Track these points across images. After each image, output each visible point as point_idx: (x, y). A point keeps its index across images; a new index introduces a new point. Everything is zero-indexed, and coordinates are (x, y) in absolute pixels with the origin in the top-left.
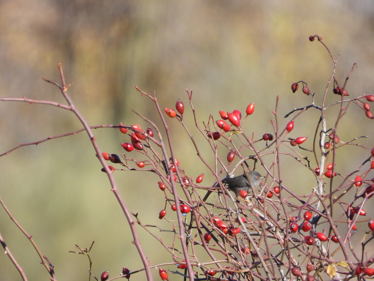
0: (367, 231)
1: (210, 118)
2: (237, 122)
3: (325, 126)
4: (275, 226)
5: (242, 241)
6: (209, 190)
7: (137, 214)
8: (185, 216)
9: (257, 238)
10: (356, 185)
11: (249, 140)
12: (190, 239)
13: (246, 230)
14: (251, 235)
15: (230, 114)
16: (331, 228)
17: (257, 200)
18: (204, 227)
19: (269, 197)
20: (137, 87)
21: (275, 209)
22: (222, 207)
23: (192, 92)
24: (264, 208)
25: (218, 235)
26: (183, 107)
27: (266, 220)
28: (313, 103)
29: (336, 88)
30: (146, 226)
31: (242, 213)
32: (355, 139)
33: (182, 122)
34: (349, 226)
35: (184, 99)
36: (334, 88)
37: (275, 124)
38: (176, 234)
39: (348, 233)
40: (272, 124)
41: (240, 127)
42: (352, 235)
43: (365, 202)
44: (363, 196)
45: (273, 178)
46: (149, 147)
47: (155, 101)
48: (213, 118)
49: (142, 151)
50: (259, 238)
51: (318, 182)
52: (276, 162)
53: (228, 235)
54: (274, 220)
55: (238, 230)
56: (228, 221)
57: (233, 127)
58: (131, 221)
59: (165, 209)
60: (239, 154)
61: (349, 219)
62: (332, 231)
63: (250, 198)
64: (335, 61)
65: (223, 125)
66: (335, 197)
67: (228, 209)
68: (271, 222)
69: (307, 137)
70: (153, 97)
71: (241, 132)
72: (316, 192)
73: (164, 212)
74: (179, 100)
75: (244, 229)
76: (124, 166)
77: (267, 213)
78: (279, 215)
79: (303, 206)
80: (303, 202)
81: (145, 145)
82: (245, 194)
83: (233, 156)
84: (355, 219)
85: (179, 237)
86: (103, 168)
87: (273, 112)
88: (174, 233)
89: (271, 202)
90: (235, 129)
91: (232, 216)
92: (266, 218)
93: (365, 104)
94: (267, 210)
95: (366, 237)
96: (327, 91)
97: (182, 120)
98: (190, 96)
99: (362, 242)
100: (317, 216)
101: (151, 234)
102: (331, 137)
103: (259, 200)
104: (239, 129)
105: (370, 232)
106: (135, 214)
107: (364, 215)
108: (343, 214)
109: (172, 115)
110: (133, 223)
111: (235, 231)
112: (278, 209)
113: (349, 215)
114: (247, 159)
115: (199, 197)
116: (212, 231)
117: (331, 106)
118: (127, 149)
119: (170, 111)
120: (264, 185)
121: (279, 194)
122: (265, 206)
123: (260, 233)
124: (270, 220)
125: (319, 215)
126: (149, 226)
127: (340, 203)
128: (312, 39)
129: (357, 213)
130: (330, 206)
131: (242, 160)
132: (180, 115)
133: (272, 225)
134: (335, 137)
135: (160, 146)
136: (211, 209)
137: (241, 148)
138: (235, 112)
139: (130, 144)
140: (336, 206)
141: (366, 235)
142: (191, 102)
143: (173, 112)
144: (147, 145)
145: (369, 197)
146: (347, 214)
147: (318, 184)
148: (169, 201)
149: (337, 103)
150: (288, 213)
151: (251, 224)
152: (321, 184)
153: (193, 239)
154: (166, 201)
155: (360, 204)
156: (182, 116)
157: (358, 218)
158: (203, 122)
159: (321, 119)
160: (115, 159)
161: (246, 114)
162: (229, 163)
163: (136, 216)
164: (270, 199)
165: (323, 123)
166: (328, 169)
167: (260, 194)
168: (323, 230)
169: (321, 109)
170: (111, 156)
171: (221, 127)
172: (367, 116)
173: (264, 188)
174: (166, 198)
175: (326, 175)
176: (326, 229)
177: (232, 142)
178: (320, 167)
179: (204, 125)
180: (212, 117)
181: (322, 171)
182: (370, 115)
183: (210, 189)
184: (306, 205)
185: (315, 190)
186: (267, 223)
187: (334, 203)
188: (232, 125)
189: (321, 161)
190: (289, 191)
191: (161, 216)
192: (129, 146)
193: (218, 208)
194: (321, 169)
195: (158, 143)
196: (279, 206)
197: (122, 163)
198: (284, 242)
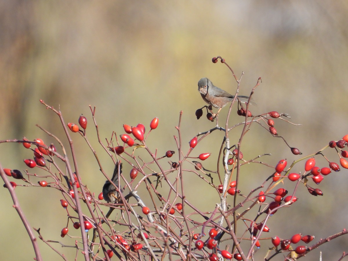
0: (271, 247)
1: (113, 134)
2: (141, 136)
3: (229, 145)
4: (178, 243)
5: (144, 257)
6: (111, 206)
7: (39, 229)
8: (88, 232)
9: (160, 254)
10: (260, 201)
11: (153, 155)
12: (92, 254)
13: (148, 246)
14: (154, 252)
15: (134, 128)
16: (234, 244)
17: (160, 216)
18: (106, 243)
19: (172, 213)
20: (41, 100)
21: (178, 226)
22: (125, 224)
23: (95, 108)
24: (166, 225)
25: (121, 251)
26: (86, 122)
27: (169, 236)
28: (217, 126)
29: (240, 109)
30: (48, 241)
31: (144, 229)
32: (259, 157)
33: (85, 137)
34: (252, 242)
35: (88, 114)
36: (238, 109)
37: (178, 139)
38: (78, 249)
39: (251, 249)
40: (175, 140)
41: (144, 141)
42: (255, 251)
43: (268, 218)
44: (267, 212)
45: (176, 193)
46: (52, 162)
47: (59, 115)
48: (116, 135)
49: (44, 168)
50: (162, 255)
51: (221, 200)
52: (179, 178)
53: (130, 250)
54: (177, 236)
55: (140, 245)
56: (130, 237)
57: (137, 141)
58: (33, 237)
59: (67, 226)
60: (142, 170)
61: (252, 235)
62: (235, 247)
63: (153, 214)
64: (238, 81)
65: (127, 140)
66: (238, 213)
67: (131, 225)
68: (174, 238)
69: (211, 154)
70: (58, 110)
71: (145, 147)
72: (219, 208)
73: (66, 230)
74: (82, 114)
75: (146, 245)
76: (27, 182)
77: (170, 229)
78: (181, 231)
79: (207, 222)
80: (206, 218)
81: (48, 160)
82: (147, 211)
83: (136, 173)
84: (258, 235)
85: (83, 252)
86: (5, 184)
87: (176, 128)
88: (76, 248)
89: (174, 218)
90: (139, 144)
91: (135, 233)
92: (169, 234)
93: (270, 120)
94: (170, 226)
95: (269, 253)
96: (230, 110)
97: (85, 135)
98: (93, 111)
99: (265, 258)
100: (220, 233)
101: (53, 249)
102: (234, 153)
103: (161, 217)
104: (143, 143)
105: (274, 248)
106: (38, 229)
107: (268, 231)
108: (246, 230)
109: (75, 130)
110: (35, 240)
111: (137, 247)
112: (181, 226)
113: (252, 231)
114: (150, 176)
115: (102, 212)
116: (115, 248)
117: (235, 127)
118: (29, 165)
119: (73, 125)
120: (166, 201)
121: (182, 210)
122: (168, 222)
123: (163, 249)
124: (173, 236)
125: (222, 231)
126: (50, 241)
127: (243, 220)
128: (214, 61)
129: (260, 229)
130: (234, 223)
131: (145, 177)
132: (82, 130)
133: (175, 241)
134: (239, 152)
135: (65, 161)
136: (113, 226)
137: (144, 165)
138: (139, 126)
139: (32, 161)
140: (239, 222)
141: (269, 250)
142: (94, 118)
143: (77, 126)
144: (50, 159)
145: (273, 213)
146: (250, 231)
147: (221, 201)
148: (71, 218)
149: (241, 124)
150: (191, 229)
151: (153, 240)
152: (224, 201)
153: (95, 255)
154: (69, 218)
155: (264, 220)
156: (85, 131)
157: (261, 234)
158: (106, 139)
159: (225, 139)
160: (17, 175)
161: (151, 128)
162: (132, 179)
163: (38, 231)
164: (173, 216)
165: (227, 142)
166: (231, 186)
167: (163, 210)
168: (226, 246)
169: (225, 130)
170: (12, 172)
171: (125, 141)
172: (271, 132)
173: (166, 204)
174: (68, 215)
175: (230, 192)
176: (229, 245)
177: (135, 159)
178: (224, 185)
179: (107, 142)
180: (115, 133)
181: (225, 188)
182: (274, 131)
183: (113, 206)
184: (209, 221)
185: (219, 206)
186: (170, 239)
187: (237, 219)
188: (135, 139)
189: (224, 179)
190: (193, 206)
191: (63, 234)
192: (32, 162)
193: (120, 225)
194: (224, 187)
195: (63, 158)
196: (182, 222)
197: (25, 179)
198: (187, 258)
